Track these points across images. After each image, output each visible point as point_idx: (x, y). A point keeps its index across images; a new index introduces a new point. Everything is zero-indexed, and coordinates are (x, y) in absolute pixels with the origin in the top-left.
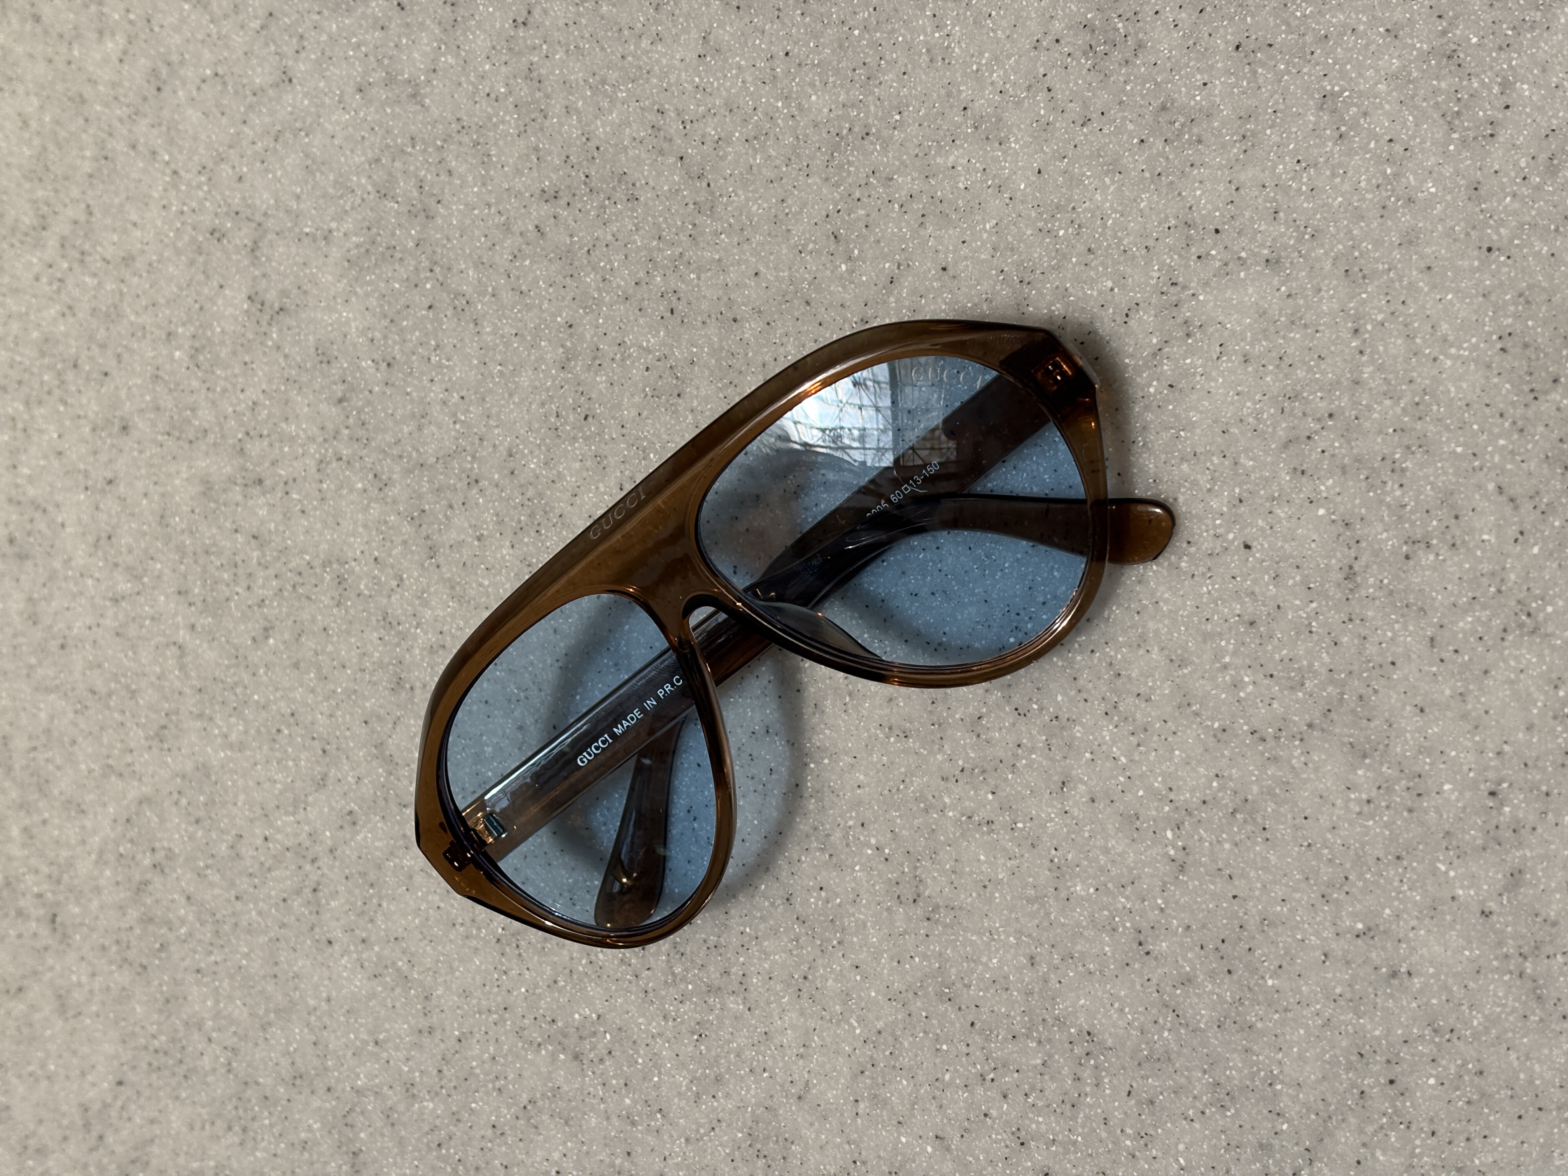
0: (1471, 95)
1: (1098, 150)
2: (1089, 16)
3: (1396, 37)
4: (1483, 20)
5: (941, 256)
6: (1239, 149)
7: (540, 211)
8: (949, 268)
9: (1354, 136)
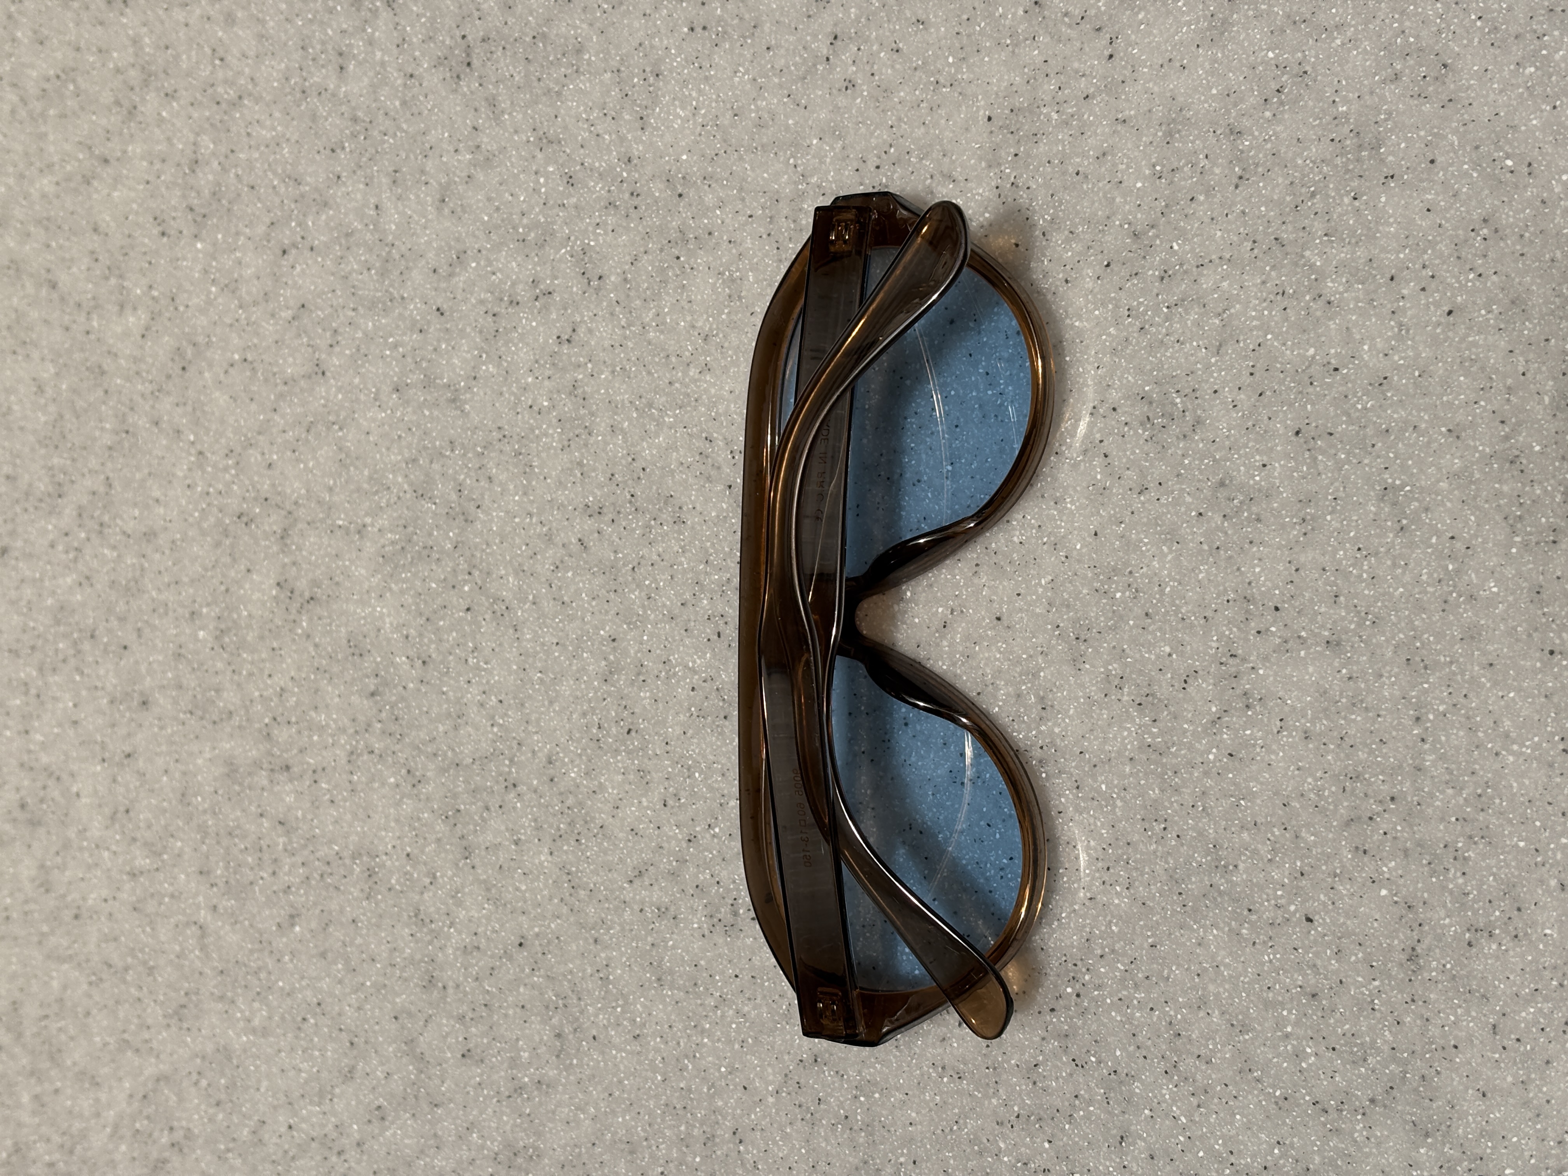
0: (1534, 501)
1: (1156, 519)
2: (1147, 388)
3: (1458, 437)
4: (1547, 430)
5: (996, 606)
6: (1299, 531)
7: (584, 525)
8: (1004, 618)
9: (1415, 530)
